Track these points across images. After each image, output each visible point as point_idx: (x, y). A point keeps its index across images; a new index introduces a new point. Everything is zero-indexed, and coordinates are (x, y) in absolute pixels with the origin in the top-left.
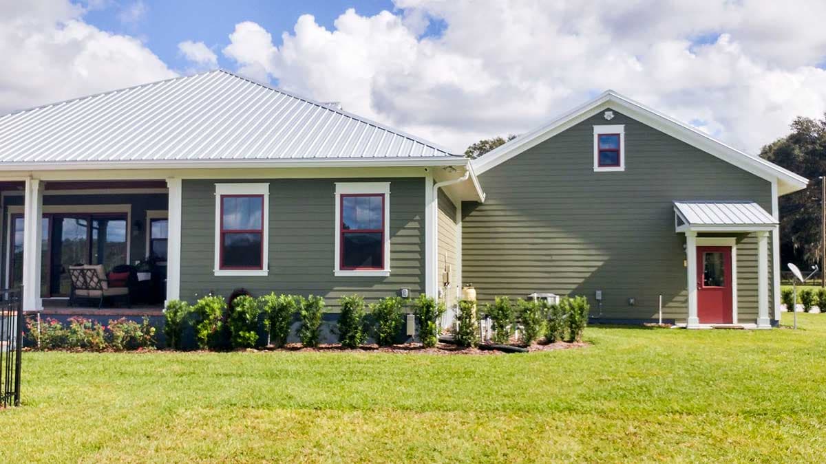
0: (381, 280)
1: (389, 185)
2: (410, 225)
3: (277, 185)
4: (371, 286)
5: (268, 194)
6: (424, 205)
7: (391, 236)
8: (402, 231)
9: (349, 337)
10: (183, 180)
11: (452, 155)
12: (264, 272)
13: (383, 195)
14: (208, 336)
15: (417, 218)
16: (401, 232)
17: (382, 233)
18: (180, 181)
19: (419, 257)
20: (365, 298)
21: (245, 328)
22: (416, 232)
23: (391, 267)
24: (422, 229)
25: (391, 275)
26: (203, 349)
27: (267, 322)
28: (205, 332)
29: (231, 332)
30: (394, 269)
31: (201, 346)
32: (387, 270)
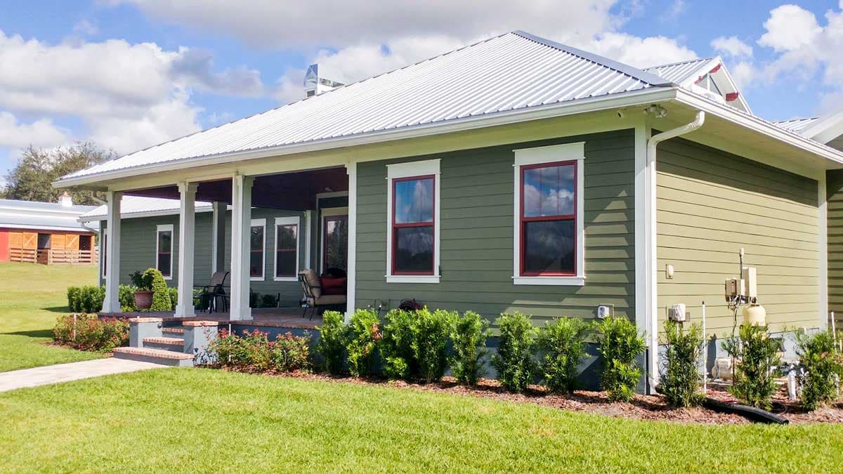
0: (572, 291)
1: (583, 145)
2: (614, 205)
3: (450, 160)
4: (560, 300)
5: (439, 173)
6: (631, 173)
7: (587, 224)
8: (601, 215)
9: (507, 374)
10: (357, 163)
11: (654, 86)
12: (434, 279)
13: (574, 163)
14: (358, 361)
15: (623, 194)
16: (601, 218)
17: (572, 220)
18: (355, 165)
19: (626, 256)
20: (533, 318)
21: (394, 353)
22: (623, 217)
23: (587, 272)
24: (630, 211)
25: (588, 284)
26: (353, 377)
27: (414, 347)
28: (355, 355)
29: (381, 357)
30: (591, 275)
31: (352, 373)
32: (580, 277)
